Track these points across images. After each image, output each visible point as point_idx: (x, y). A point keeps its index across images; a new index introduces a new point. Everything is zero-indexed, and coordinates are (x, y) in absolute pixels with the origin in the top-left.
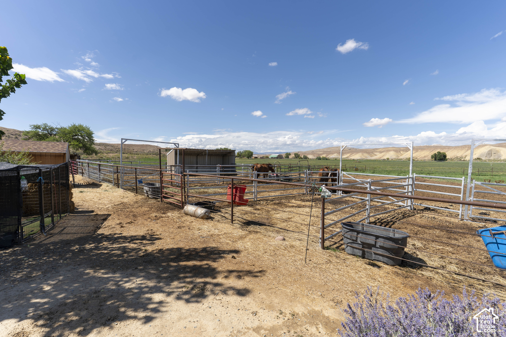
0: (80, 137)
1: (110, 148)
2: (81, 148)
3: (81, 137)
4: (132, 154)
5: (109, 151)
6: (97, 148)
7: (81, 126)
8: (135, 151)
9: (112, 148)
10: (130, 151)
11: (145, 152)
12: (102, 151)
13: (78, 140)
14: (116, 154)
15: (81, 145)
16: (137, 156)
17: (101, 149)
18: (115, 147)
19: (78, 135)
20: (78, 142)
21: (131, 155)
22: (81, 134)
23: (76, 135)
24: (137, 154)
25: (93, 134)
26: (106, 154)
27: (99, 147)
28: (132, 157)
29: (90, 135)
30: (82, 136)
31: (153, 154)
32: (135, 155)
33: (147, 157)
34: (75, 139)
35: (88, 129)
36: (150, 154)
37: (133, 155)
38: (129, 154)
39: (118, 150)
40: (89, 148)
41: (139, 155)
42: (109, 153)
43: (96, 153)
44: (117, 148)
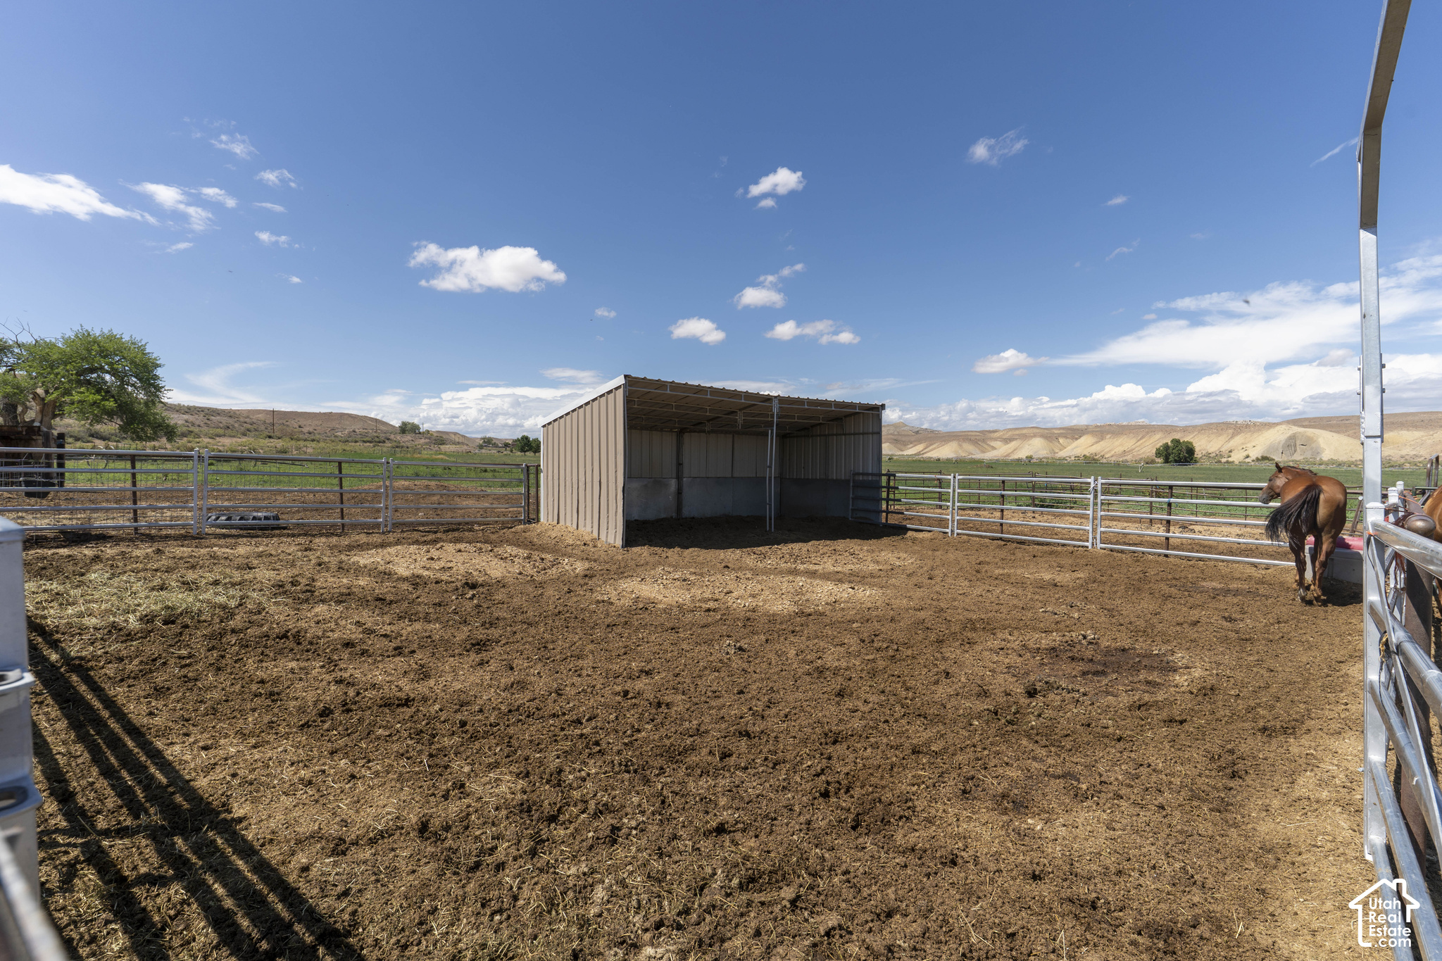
0: (107, 377)
1: (225, 420)
2: (111, 414)
3: (113, 375)
4: (298, 440)
5: (221, 431)
6: (176, 420)
7: (111, 338)
8: (305, 430)
9: (231, 421)
10: (289, 430)
11: (339, 434)
12: (196, 430)
13: (99, 387)
14: (244, 439)
15: (111, 404)
16: (314, 444)
17: (193, 424)
18: (242, 420)
19: (102, 368)
20: (98, 391)
21: (293, 443)
22: (111, 364)
23: (92, 370)
24: (313, 440)
25: (159, 366)
26: (207, 440)
27: (186, 417)
28: (298, 449)
29: (146, 372)
30: (114, 372)
31: (364, 442)
32: (308, 443)
33: (348, 448)
34: (89, 382)
35: (142, 350)
36: (356, 442)
37: (301, 443)
38: (288, 439)
39: (249, 426)
40: (143, 415)
41: (322, 444)
42: (219, 436)
43: (170, 433)
44: (247, 420)
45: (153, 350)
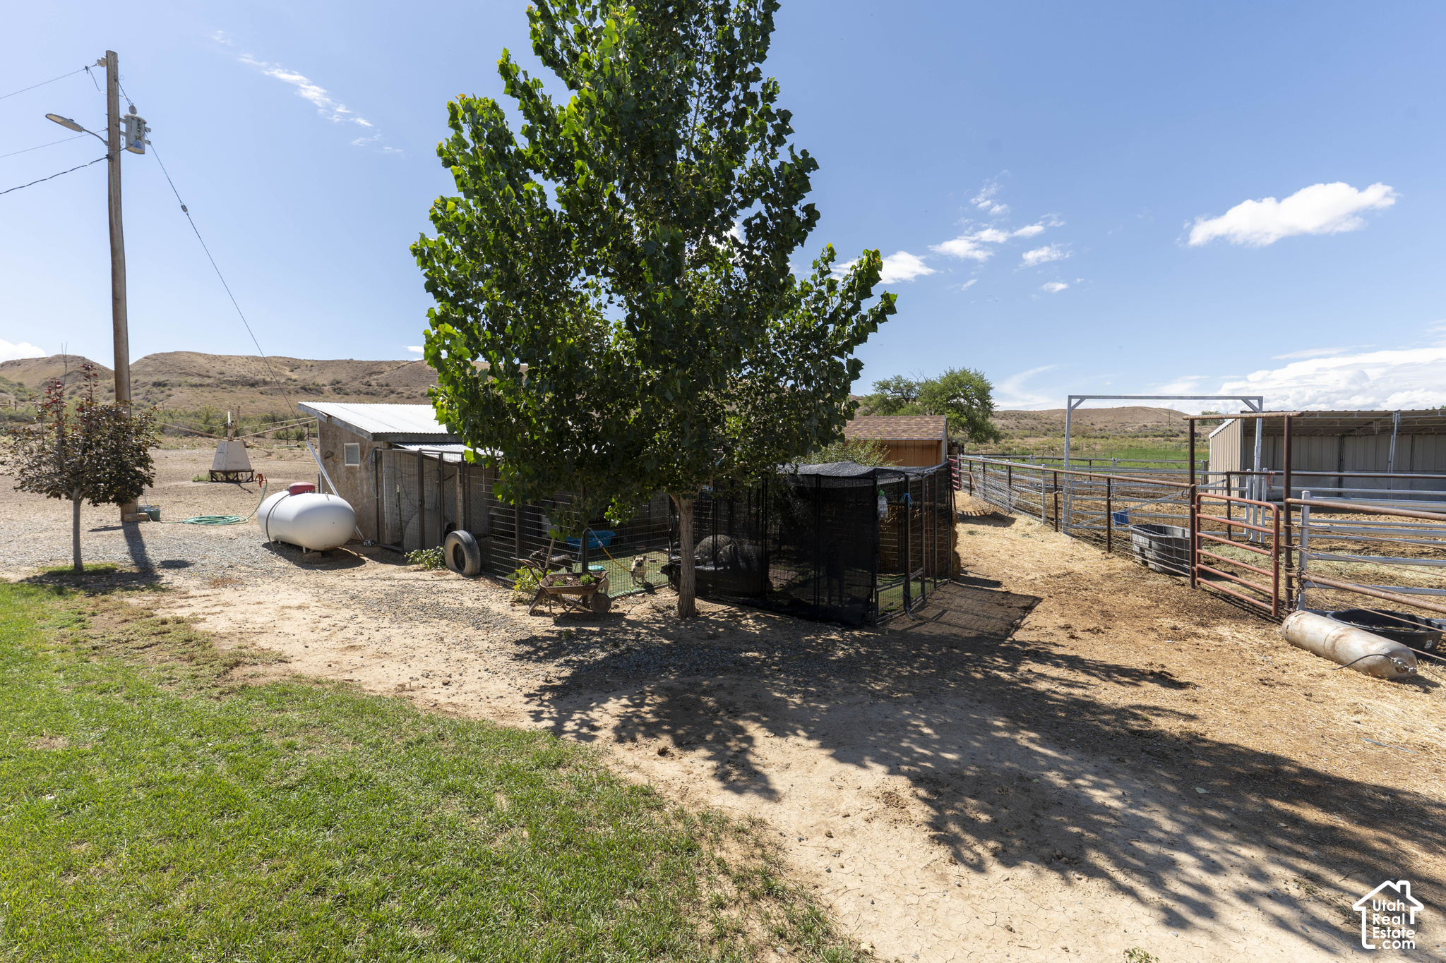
0: (962, 400)
1: (1030, 422)
2: (963, 425)
3: (965, 399)
4: (1089, 437)
5: (1027, 432)
6: (997, 424)
7: (965, 373)
8: (1097, 427)
9: (1035, 423)
10: (1082, 428)
11: (1130, 429)
12: (1010, 432)
13: (958, 408)
14: (1045, 439)
15: (964, 419)
16: (1102, 441)
17: (1008, 427)
18: (1043, 421)
19: (960, 395)
20: (957, 411)
21: (1085, 440)
22: (964, 392)
23: (954, 397)
24: (1102, 437)
25: (991, 388)
26: (1018, 440)
27: (1003, 421)
28: (1088, 446)
29: (983, 393)
30: (966, 397)
31: (1155, 436)
32: (1097, 441)
33: (1134, 444)
34: (952, 405)
35: (981, 378)
36: (1146, 437)
37: (1092, 440)
38: (1080, 437)
39: (1048, 426)
40: (982, 425)
41: (1110, 441)
42: (1027, 437)
43: (997, 437)
44: (1048, 421)
45: (988, 378)
